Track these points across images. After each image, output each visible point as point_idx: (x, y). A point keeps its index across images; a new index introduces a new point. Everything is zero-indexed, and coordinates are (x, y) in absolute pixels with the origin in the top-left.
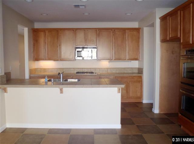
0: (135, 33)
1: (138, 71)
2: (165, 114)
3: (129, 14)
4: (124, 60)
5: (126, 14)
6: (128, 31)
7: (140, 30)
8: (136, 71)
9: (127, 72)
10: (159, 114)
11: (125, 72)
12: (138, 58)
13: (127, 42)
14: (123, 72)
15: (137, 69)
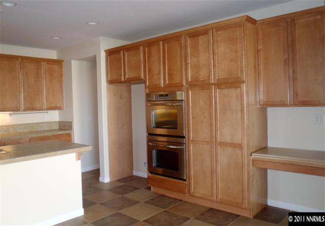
0: (55, 67)
1: (59, 126)
2: (119, 180)
3: (56, 38)
4: (41, 109)
5: (52, 37)
6: (45, 63)
7: (63, 63)
8: (56, 127)
9: (42, 130)
10: (111, 183)
11: (39, 130)
12: (62, 107)
13: (44, 82)
14: (36, 130)
15: (58, 123)
